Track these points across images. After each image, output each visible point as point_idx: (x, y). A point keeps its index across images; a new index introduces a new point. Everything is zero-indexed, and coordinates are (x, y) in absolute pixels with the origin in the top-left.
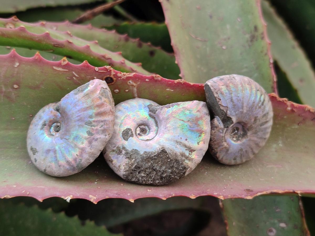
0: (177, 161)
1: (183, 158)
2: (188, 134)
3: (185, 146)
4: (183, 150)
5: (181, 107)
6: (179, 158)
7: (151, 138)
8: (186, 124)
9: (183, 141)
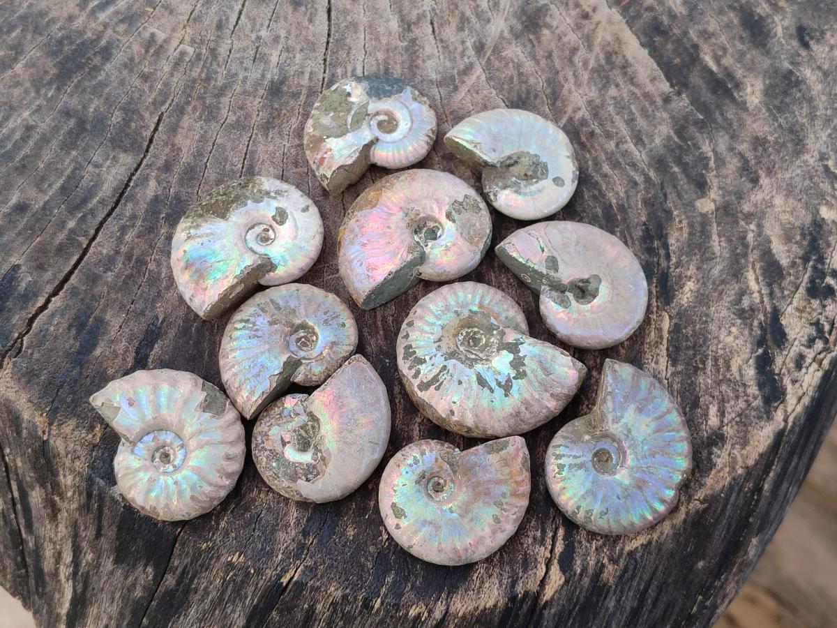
0: (201, 216)
1: (195, 224)
2: (203, 252)
3: (199, 237)
4: (199, 232)
5: (231, 277)
6: (200, 220)
7: (250, 232)
8: (213, 260)
9: (205, 240)
